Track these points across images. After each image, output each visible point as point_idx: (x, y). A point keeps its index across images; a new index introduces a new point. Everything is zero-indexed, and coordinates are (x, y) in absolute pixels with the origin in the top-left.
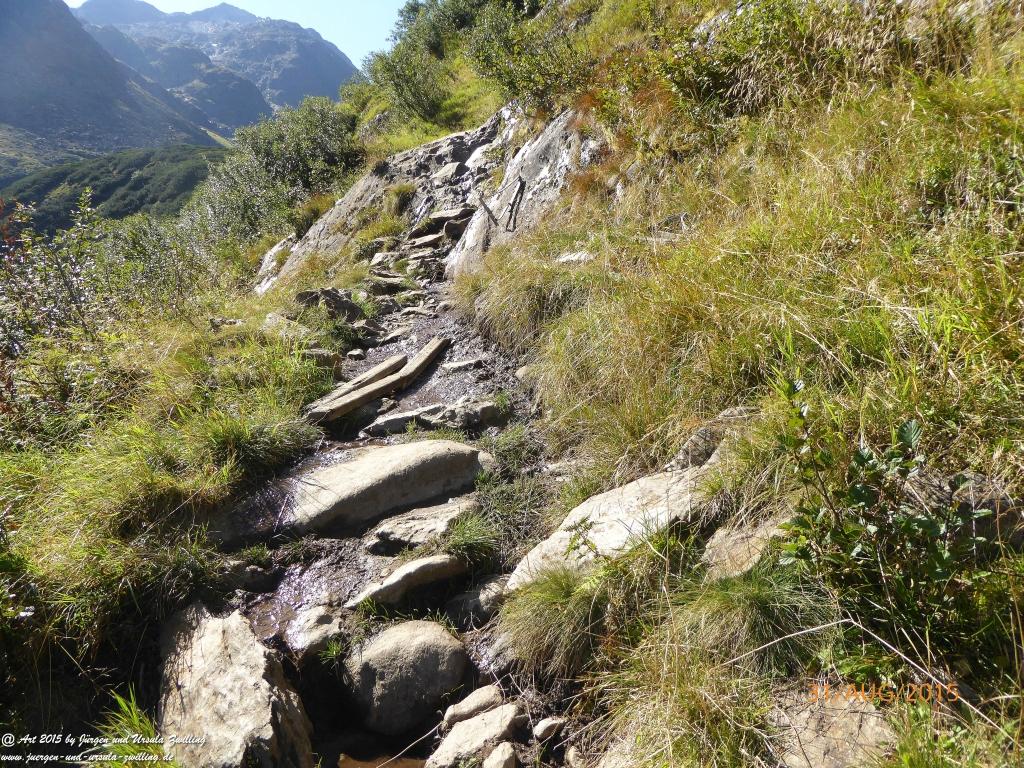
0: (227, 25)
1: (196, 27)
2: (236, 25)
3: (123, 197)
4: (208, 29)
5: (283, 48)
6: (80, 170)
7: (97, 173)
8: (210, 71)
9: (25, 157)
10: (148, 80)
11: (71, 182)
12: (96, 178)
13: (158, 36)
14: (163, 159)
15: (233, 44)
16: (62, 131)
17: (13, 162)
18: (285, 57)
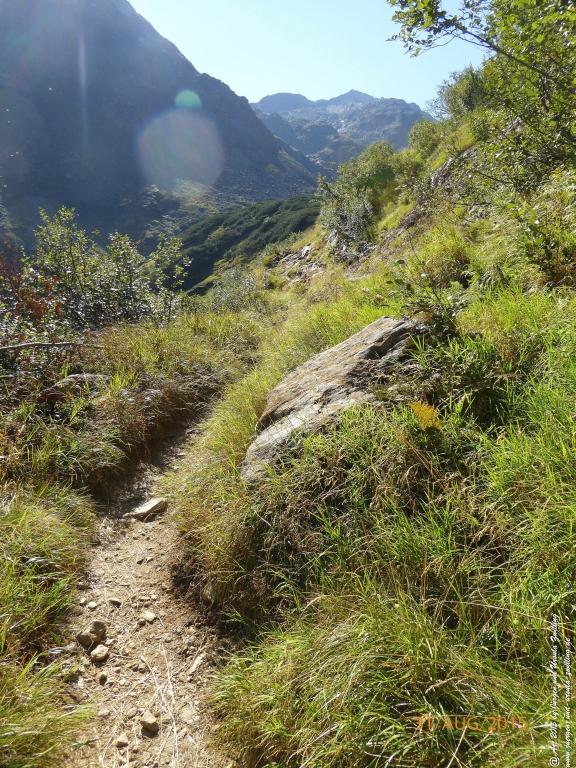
0: (352, 106)
1: (331, 110)
2: (360, 105)
3: (256, 238)
4: (340, 110)
5: (391, 119)
6: (233, 216)
7: (242, 219)
8: (336, 140)
9: (210, 206)
10: (295, 150)
11: (226, 225)
12: (241, 223)
13: (306, 118)
14: (287, 208)
15: (355, 120)
16: (235, 188)
17: (202, 210)
18: (392, 126)
